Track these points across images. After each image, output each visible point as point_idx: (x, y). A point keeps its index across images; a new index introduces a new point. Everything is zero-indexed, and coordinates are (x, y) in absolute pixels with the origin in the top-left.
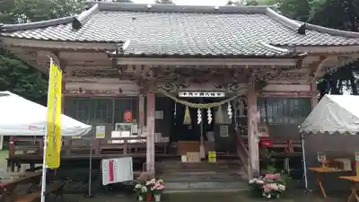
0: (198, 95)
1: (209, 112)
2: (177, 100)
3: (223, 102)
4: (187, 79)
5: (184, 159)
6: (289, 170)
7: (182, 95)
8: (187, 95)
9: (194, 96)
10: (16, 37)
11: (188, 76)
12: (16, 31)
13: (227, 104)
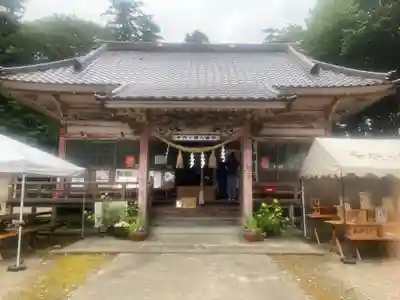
0: (193, 139)
1: (203, 156)
2: (169, 144)
3: (216, 147)
4: (180, 122)
5: (179, 204)
6: (293, 218)
7: (176, 138)
8: (181, 139)
9: (188, 139)
10: (15, 80)
11: (181, 119)
12: (15, 74)
13: (220, 148)
